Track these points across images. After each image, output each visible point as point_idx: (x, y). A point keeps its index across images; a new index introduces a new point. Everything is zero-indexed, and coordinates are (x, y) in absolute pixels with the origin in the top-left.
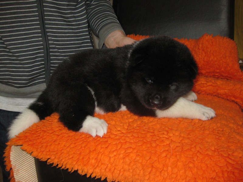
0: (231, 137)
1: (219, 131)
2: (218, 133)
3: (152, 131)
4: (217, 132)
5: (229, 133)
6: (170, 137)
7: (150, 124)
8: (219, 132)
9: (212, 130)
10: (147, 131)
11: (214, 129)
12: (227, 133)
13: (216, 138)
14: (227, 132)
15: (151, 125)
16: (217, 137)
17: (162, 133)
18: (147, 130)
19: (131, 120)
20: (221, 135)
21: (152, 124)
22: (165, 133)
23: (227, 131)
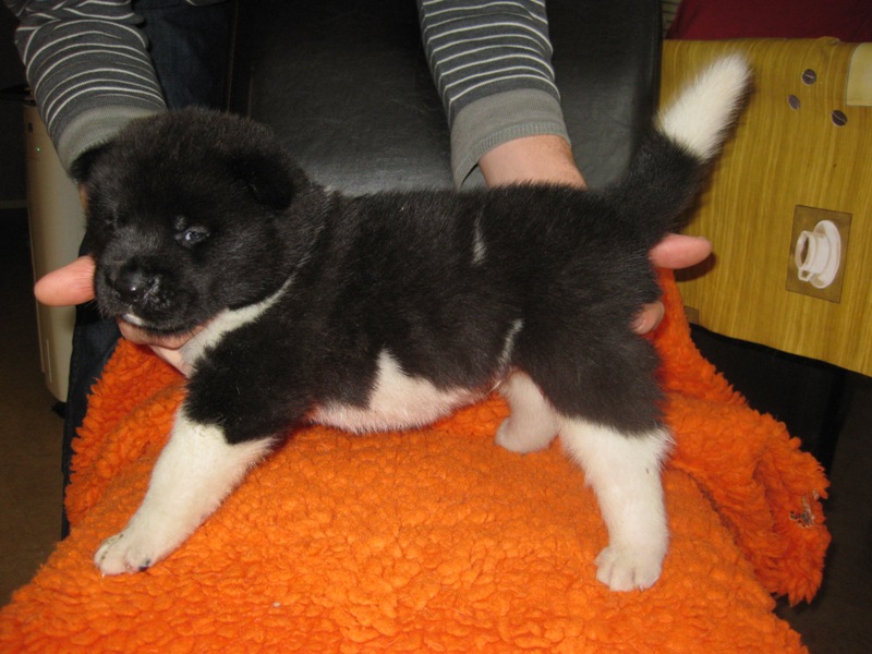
3: (488, 625)
6: (552, 643)
7: (472, 598)
10: (473, 627)
15: (479, 601)
17: (522, 631)
18: (469, 623)
19: (399, 582)
21: (480, 598)
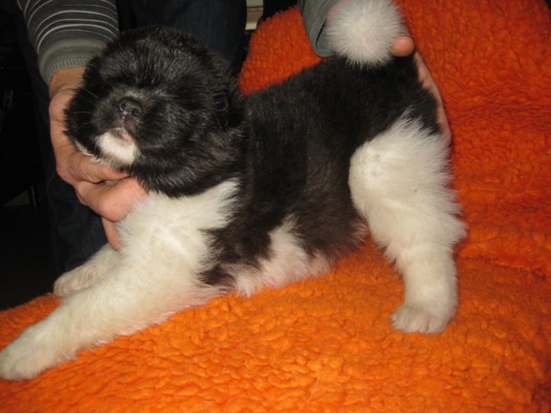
0: (489, 393)
1: (458, 370)
2: (452, 375)
4: (449, 373)
5: (486, 377)
8: (456, 373)
9: (437, 366)
11: (441, 365)
12: (479, 380)
13: (446, 390)
14: (479, 376)
16: (449, 387)
20: (461, 384)
22: (301, 361)
23: (480, 372)
